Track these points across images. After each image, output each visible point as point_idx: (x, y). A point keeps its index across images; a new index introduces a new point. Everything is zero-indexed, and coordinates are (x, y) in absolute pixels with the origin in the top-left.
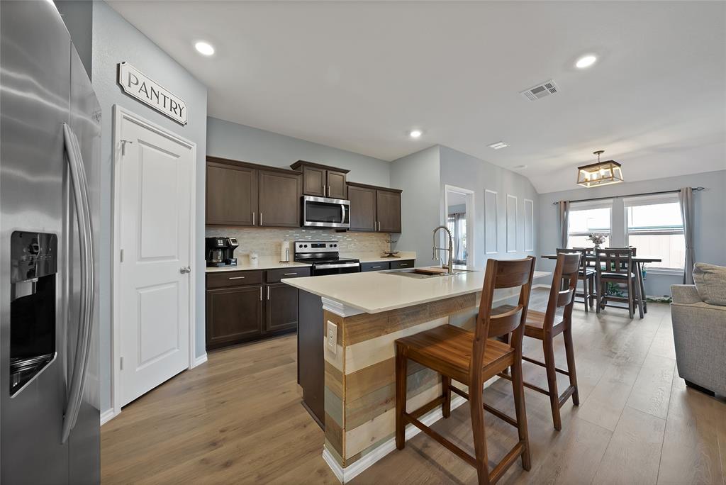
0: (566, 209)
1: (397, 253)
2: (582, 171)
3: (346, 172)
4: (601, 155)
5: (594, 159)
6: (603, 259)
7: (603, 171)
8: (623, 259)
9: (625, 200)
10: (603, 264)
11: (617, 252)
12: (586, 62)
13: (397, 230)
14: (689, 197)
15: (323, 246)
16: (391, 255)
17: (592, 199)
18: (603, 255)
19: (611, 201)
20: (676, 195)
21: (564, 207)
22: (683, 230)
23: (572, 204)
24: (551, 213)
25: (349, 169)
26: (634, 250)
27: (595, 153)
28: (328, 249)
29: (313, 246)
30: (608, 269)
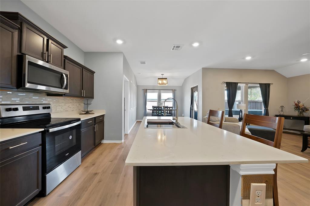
0: (146, 92)
1: (91, 111)
3: (65, 47)
4: (163, 75)
5: (161, 77)
9: (161, 91)
12: (196, 45)
13: (91, 96)
14: (174, 92)
15: (37, 108)
16: (87, 113)
19: (158, 91)
20: (171, 91)
23: (148, 90)
24: (141, 93)
25: (67, 46)
27: (162, 75)
28: (41, 111)
29: (25, 109)
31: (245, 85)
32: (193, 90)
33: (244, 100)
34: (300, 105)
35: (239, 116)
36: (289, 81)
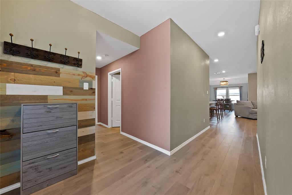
2: (221, 82)
6: (225, 101)
7: (225, 83)
8: (228, 101)
9: (229, 88)
10: (225, 102)
11: (227, 99)
14: (241, 88)
17: (222, 87)
18: (225, 100)
19: (226, 88)
20: (238, 87)
21: (216, 89)
22: (239, 95)
23: (218, 88)
24: (213, 90)
26: (230, 99)
27: (223, 79)
30: (225, 103)
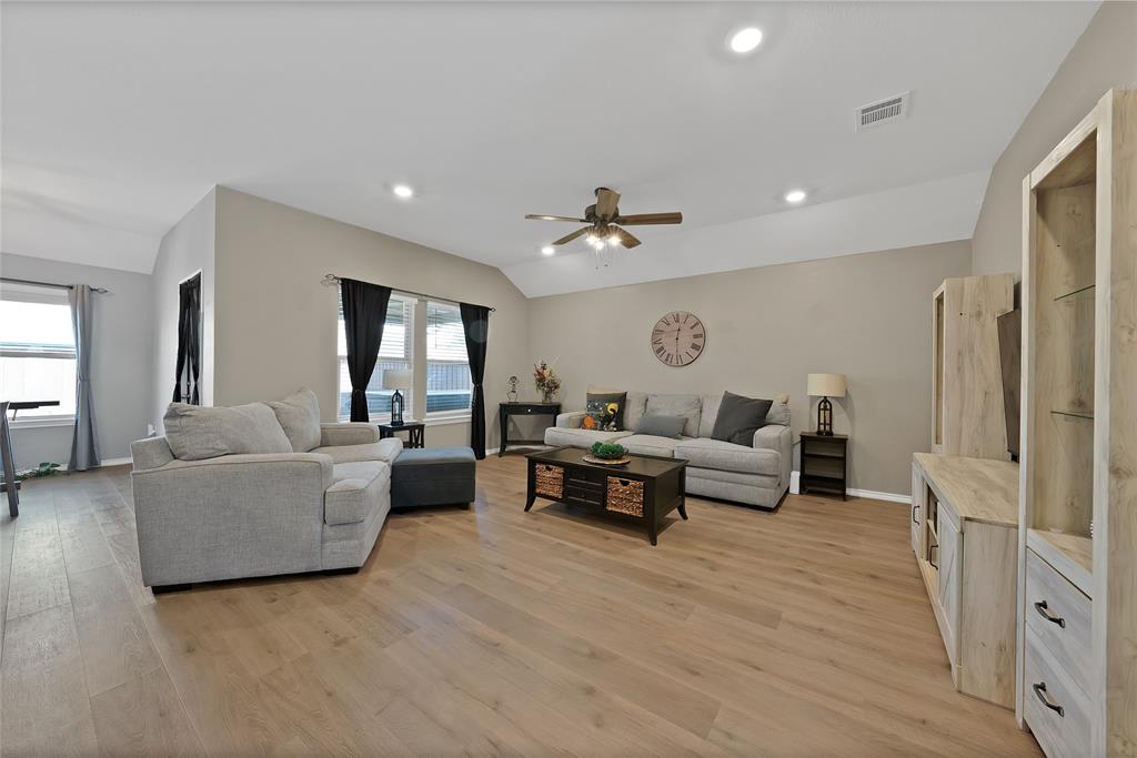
14: (86, 302)
20: (65, 292)
22: (77, 352)
31: (416, 301)
32: (190, 293)
33: (412, 357)
34: (546, 373)
35: (390, 414)
36: (531, 307)
